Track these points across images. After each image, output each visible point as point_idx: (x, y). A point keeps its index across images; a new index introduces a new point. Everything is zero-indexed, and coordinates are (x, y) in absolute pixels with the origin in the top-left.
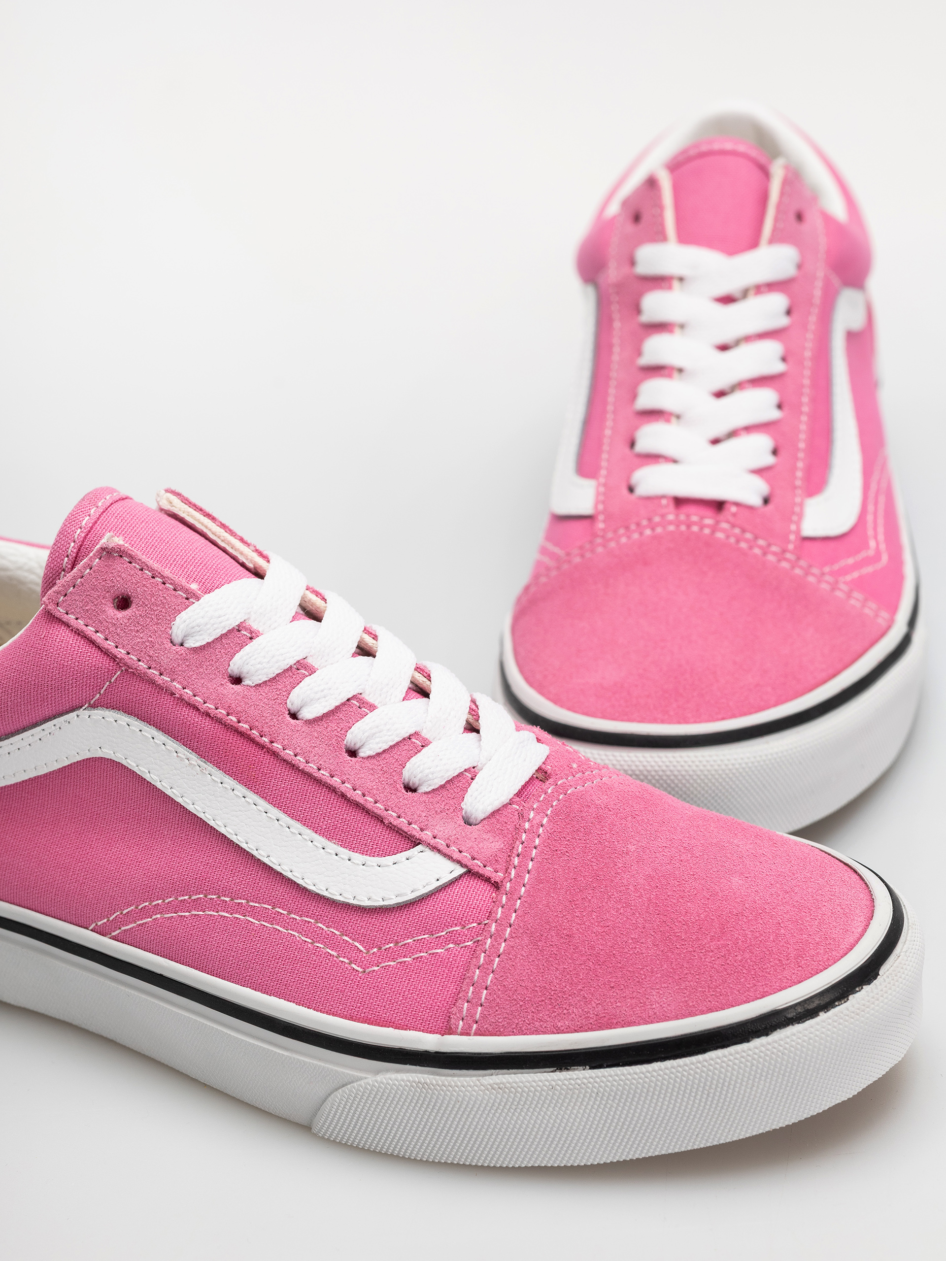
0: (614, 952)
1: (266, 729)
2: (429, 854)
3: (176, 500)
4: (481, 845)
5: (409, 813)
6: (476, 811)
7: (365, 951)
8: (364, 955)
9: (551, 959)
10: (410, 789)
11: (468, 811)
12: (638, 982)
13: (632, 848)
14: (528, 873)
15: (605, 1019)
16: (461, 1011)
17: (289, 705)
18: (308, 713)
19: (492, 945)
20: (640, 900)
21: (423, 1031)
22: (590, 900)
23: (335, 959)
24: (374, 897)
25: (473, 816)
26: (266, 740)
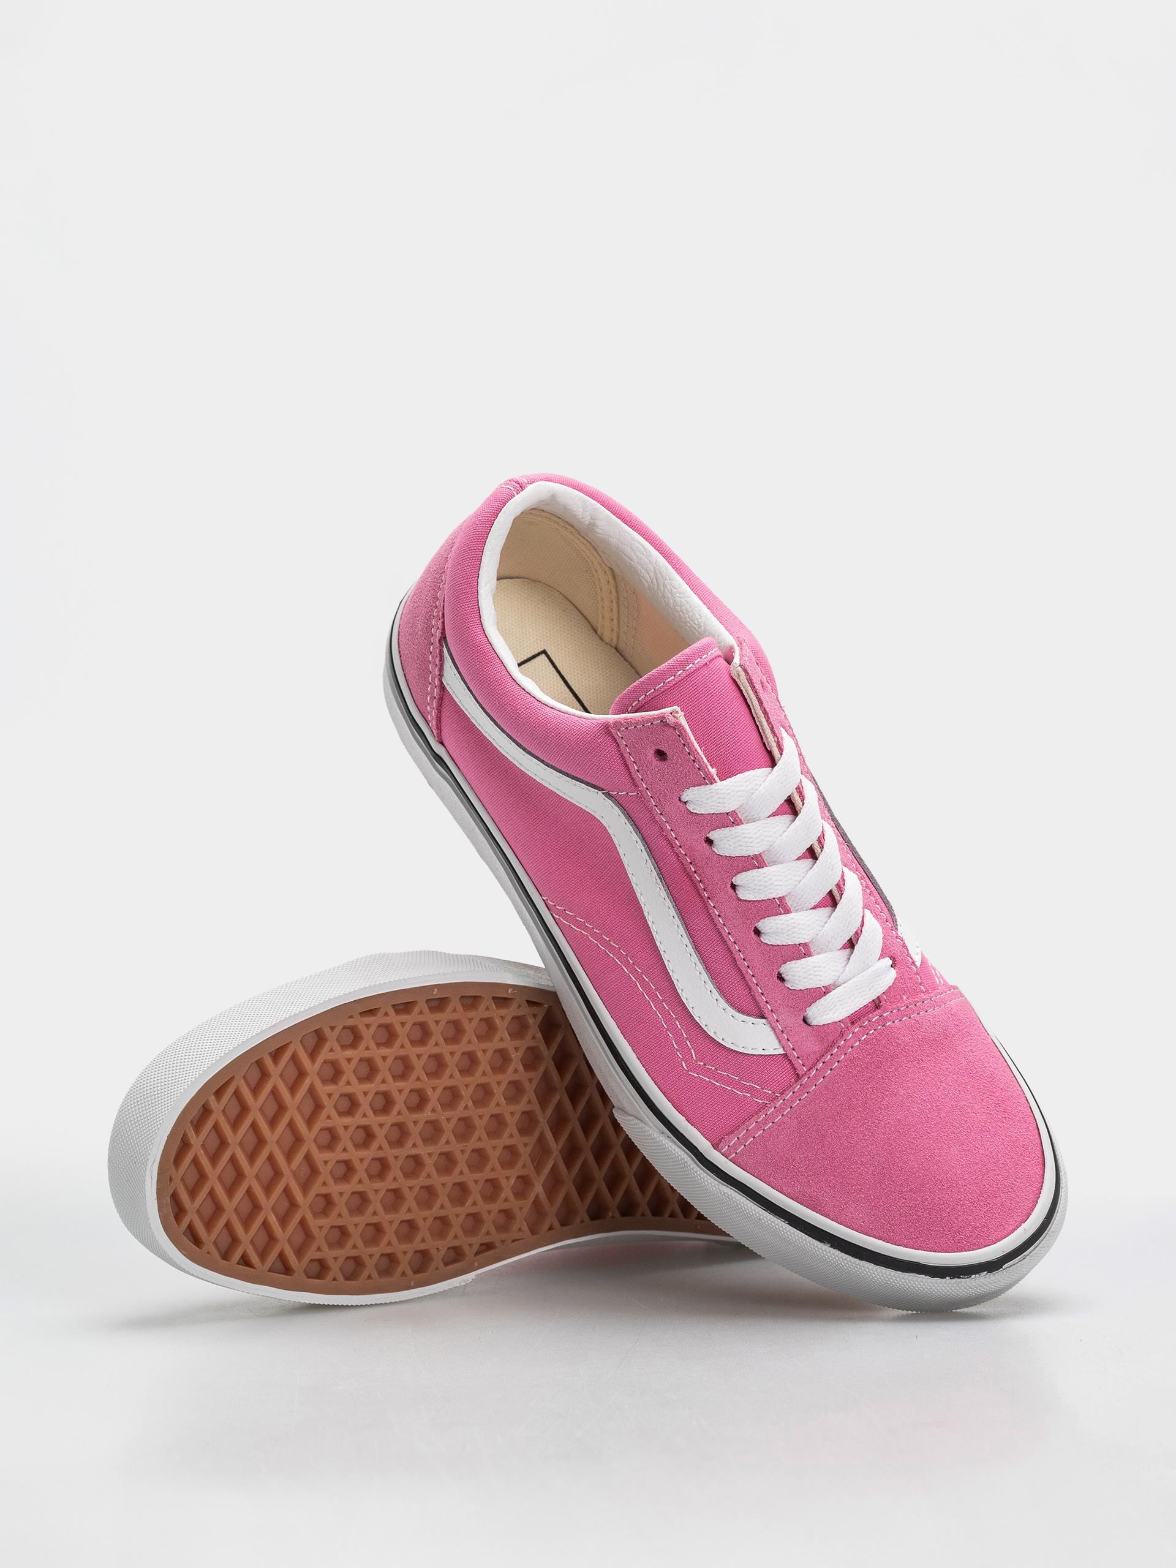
0: (845, 1163)
1: (710, 887)
2: (767, 1029)
3: (742, 673)
4: (804, 1043)
5: (770, 996)
6: (814, 1019)
7: (695, 1059)
8: (693, 1062)
9: (803, 1144)
10: (781, 978)
11: (809, 1015)
12: (848, 1192)
13: (902, 1092)
14: (823, 1078)
15: (814, 1203)
16: (730, 1141)
17: (733, 880)
18: (743, 894)
19: (772, 1114)
20: (883, 1136)
21: (702, 1134)
22: (851, 1119)
23: (675, 1050)
24: (718, 1034)
25: (810, 1020)
26: (706, 895)
